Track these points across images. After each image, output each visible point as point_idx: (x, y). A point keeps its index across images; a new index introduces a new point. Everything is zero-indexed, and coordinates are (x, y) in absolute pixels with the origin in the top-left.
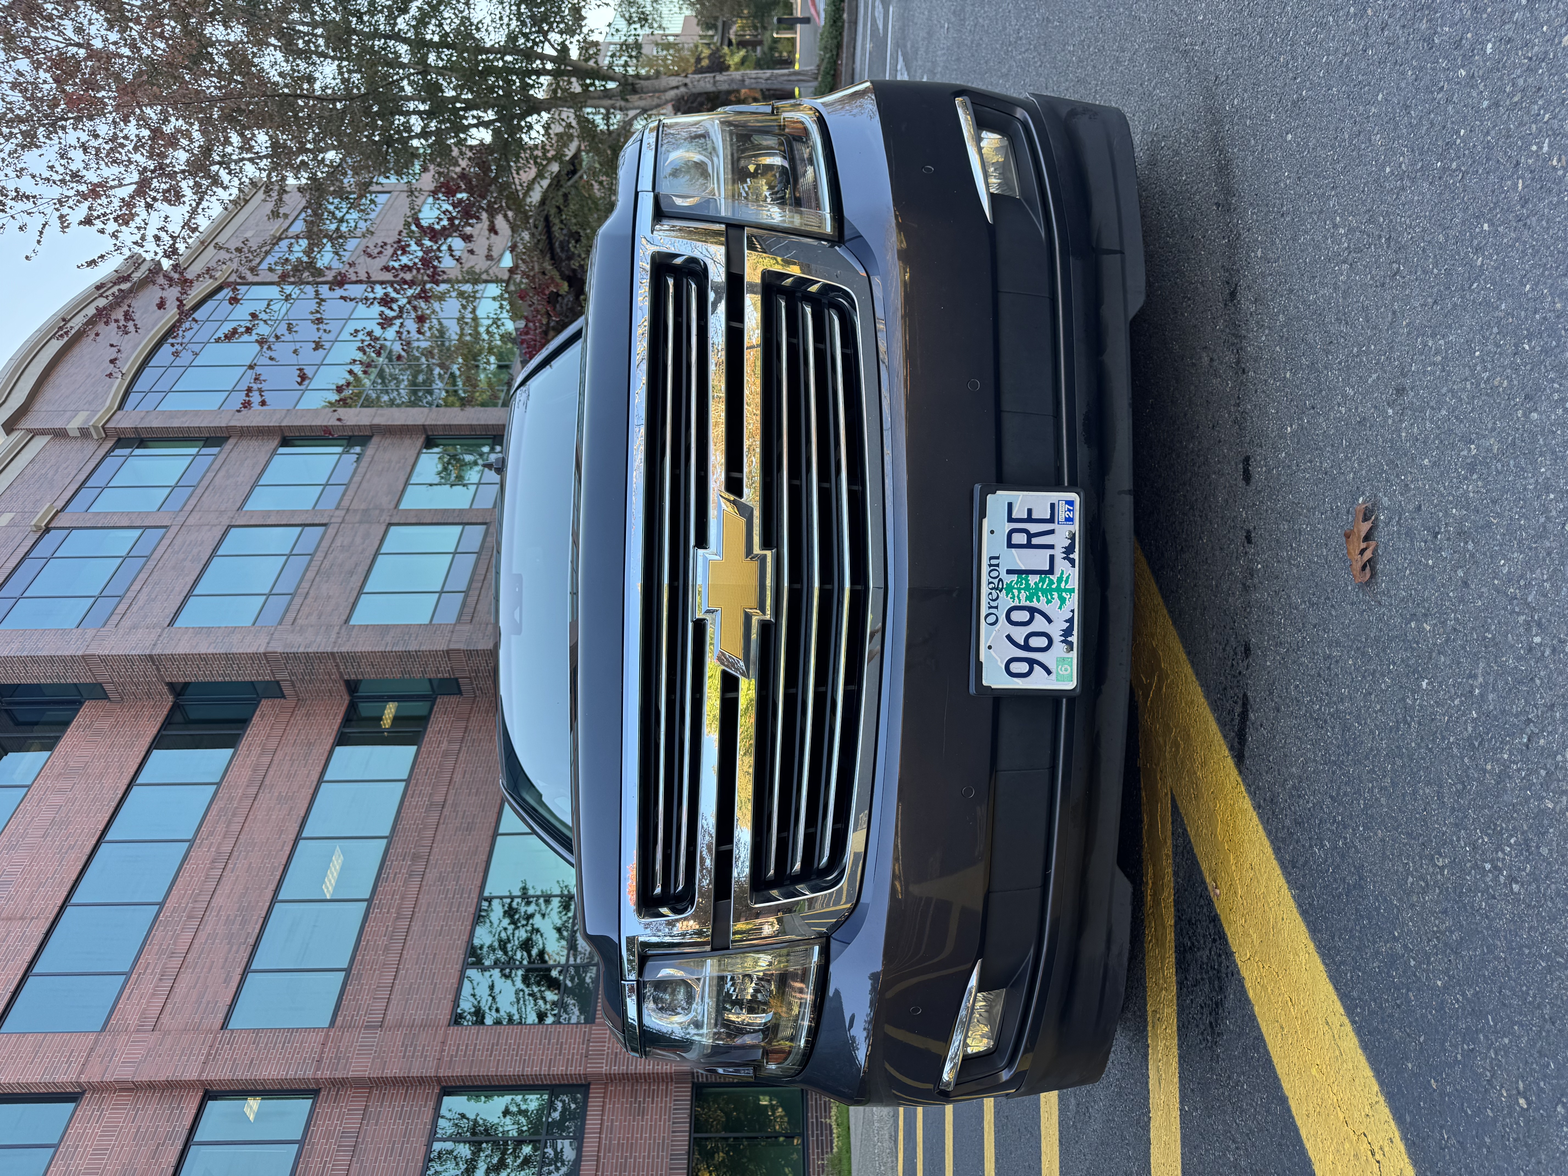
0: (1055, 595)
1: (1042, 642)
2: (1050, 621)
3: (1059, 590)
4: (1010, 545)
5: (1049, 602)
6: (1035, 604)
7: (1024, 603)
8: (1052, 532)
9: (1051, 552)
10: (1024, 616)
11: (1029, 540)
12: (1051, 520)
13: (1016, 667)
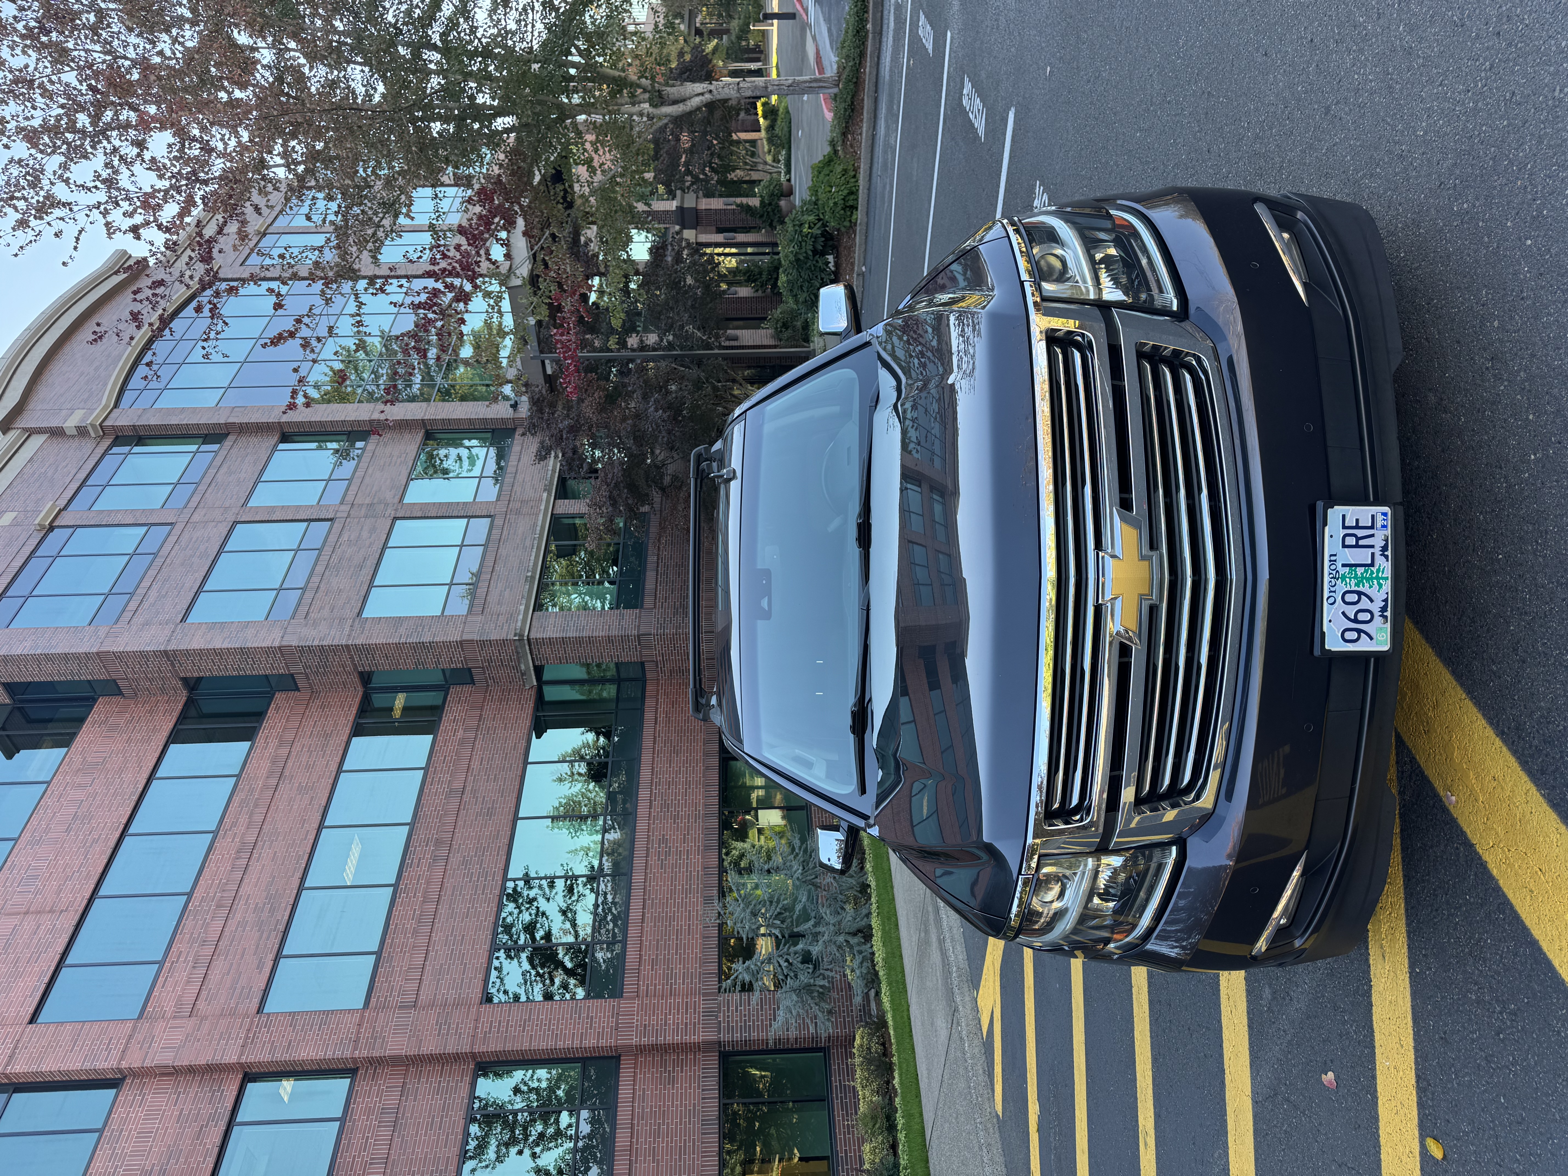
0: (1375, 582)
1: (1367, 617)
2: (1372, 601)
3: (1377, 578)
4: (1344, 546)
5: (1370, 587)
6: (1361, 589)
7: (1353, 588)
8: (1372, 536)
9: (1372, 550)
10: (1354, 598)
11: (1357, 542)
12: (1372, 527)
13: (1349, 635)
